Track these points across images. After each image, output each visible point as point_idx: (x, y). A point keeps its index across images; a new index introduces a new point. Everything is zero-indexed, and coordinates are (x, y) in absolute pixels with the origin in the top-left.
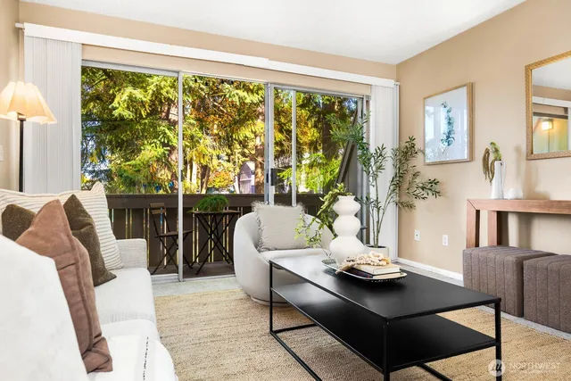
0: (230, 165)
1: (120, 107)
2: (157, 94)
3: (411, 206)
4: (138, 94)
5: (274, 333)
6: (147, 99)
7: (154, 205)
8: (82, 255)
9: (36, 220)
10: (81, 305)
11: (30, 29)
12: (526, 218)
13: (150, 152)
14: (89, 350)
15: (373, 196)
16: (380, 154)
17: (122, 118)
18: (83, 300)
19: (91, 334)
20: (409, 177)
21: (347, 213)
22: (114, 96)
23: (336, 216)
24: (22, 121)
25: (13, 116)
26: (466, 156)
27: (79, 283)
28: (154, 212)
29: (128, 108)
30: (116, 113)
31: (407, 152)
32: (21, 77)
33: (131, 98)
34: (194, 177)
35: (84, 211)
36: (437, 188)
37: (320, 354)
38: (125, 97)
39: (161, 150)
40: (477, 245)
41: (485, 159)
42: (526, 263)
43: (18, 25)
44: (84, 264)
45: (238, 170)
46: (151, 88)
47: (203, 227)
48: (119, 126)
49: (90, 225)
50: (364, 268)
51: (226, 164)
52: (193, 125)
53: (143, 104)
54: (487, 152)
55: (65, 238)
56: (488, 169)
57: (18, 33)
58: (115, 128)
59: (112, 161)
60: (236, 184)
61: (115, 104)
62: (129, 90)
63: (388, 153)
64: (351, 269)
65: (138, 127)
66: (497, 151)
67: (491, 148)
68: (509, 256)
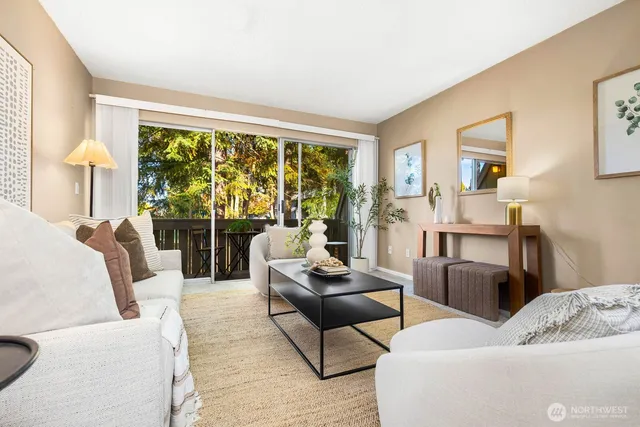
0: (267, 196)
1: (172, 152)
2: (202, 143)
3: (385, 229)
4: (187, 142)
5: (271, 316)
6: (194, 146)
7: (195, 227)
8: (123, 254)
9: (95, 233)
10: (121, 282)
11: (100, 99)
12: (458, 236)
13: (195, 187)
14: (126, 309)
15: (357, 222)
16: (362, 189)
17: (173, 160)
18: (123, 280)
19: (127, 300)
20: (384, 207)
21: (318, 232)
22: (167, 144)
23: (310, 234)
24: (92, 167)
25: (86, 164)
26: (420, 193)
27: (120, 269)
28: (196, 232)
29: (178, 153)
30: (169, 157)
31: (382, 189)
32: (93, 136)
33: (181, 145)
34: (237, 206)
35: (133, 230)
36: (402, 215)
37: (300, 329)
38: (176, 145)
39: (205, 185)
40: (424, 256)
41: (431, 195)
42: (450, 267)
43: (91, 95)
44: (124, 259)
45: (273, 201)
46: (197, 138)
47: (234, 244)
48: (173, 166)
49: (138, 239)
50: (325, 268)
51: (263, 196)
52: (231, 165)
53: (191, 150)
54: (432, 190)
55: (111, 242)
56: (432, 202)
57: (92, 101)
58: (170, 168)
59: (169, 193)
60: (272, 212)
61: (168, 150)
62: (180, 139)
63: (368, 189)
64: (316, 269)
65: (187, 167)
66: (437, 189)
67: (434, 187)
68: (440, 263)
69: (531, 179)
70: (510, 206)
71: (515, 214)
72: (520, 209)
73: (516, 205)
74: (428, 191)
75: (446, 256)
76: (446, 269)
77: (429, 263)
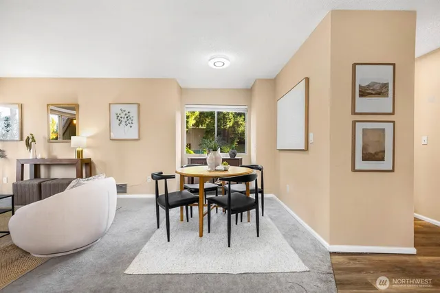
26: (17, 139)
40: (22, 179)
41: (27, 141)
42: (42, 184)
54: (28, 138)
56: (28, 145)
66: (33, 137)
67: (30, 137)
68: (36, 182)
69: (88, 137)
70: (77, 149)
71: (79, 153)
72: (82, 151)
73: (81, 149)
74: (25, 138)
75: (40, 177)
76: (40, 186)
77: (27, 183)
